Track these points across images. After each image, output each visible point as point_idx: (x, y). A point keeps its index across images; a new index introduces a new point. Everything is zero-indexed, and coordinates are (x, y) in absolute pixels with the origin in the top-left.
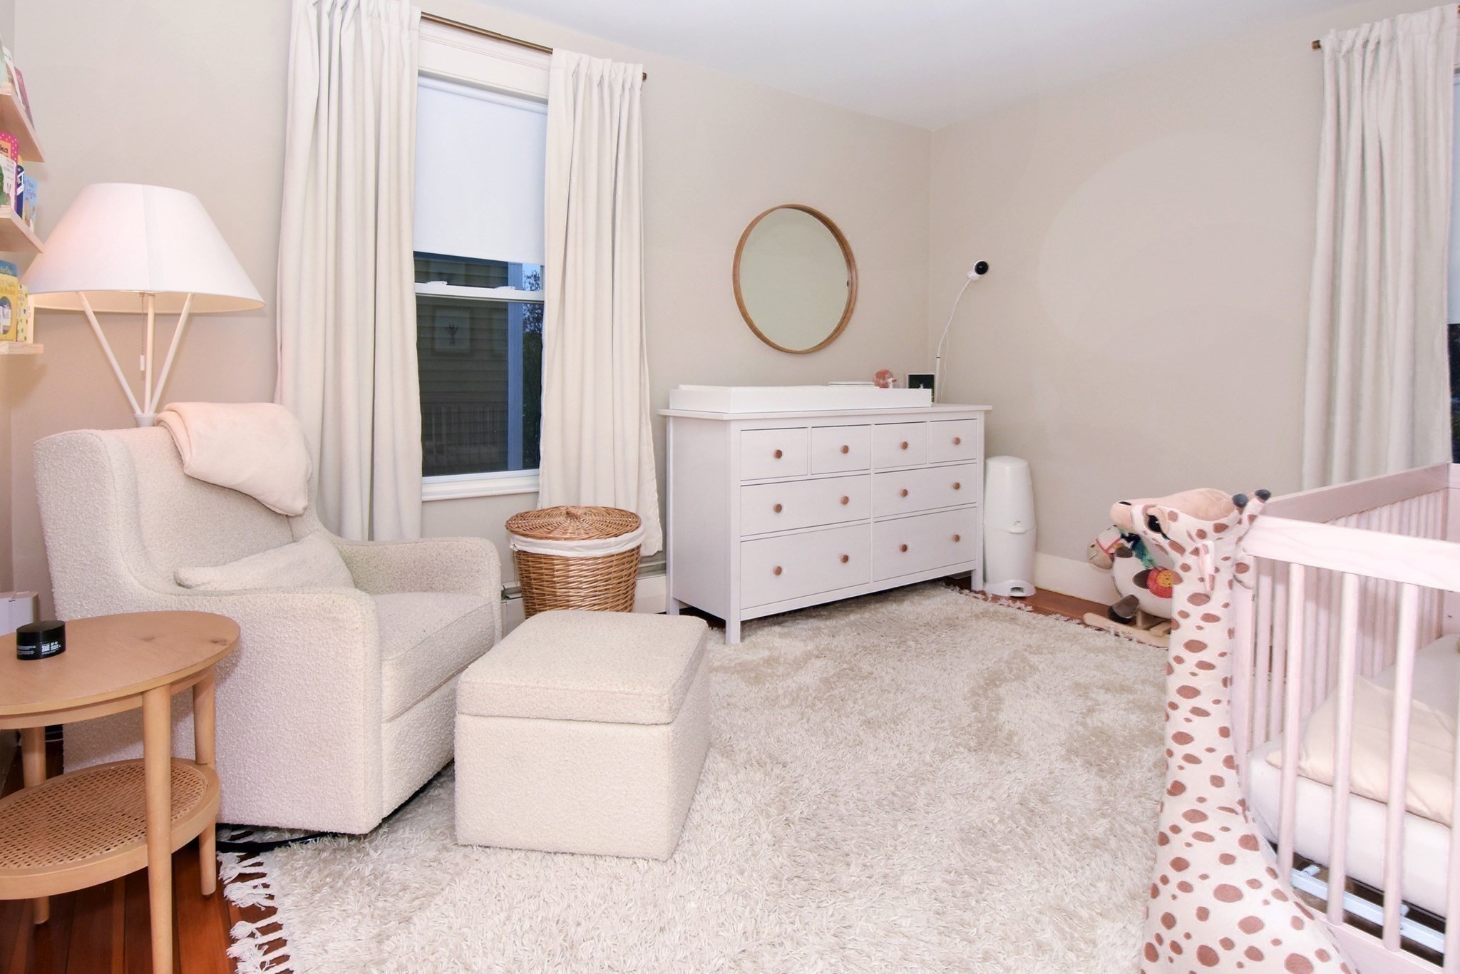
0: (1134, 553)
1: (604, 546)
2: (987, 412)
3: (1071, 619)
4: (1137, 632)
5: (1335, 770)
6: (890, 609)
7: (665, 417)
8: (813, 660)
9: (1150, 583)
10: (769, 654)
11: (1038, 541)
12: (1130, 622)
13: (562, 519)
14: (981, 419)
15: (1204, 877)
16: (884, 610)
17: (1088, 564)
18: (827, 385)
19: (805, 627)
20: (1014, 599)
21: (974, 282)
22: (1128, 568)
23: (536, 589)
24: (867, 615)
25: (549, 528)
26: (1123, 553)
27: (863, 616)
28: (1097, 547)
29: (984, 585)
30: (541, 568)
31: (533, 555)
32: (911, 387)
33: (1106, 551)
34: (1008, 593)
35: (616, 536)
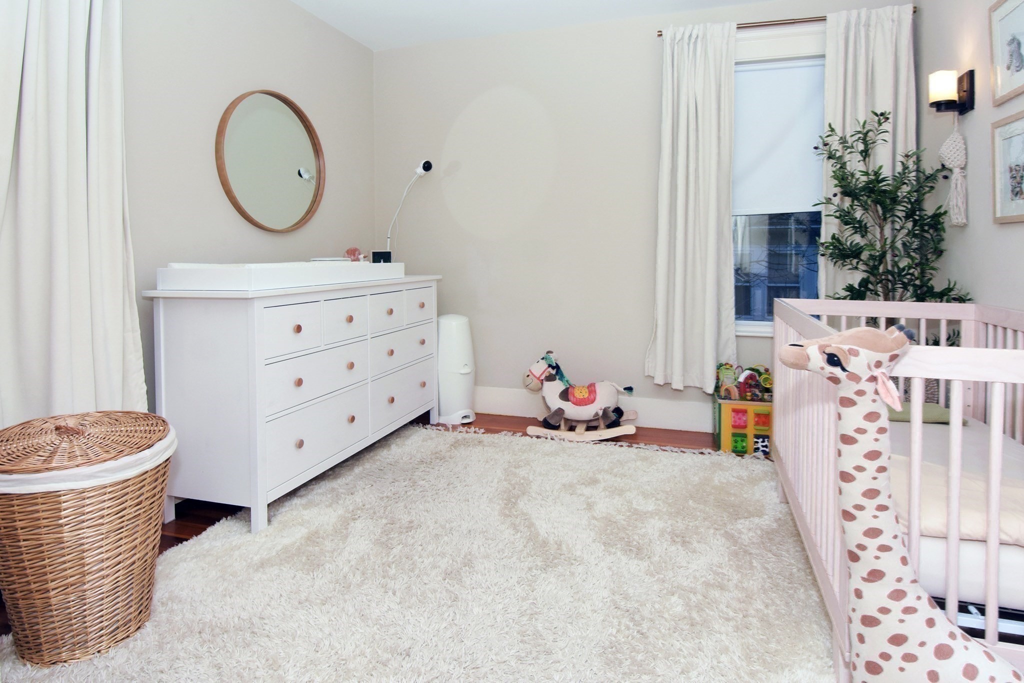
0: (557, 377)
1: (139, 462)
2: (438, 281)
3: (514, 433)
4: (563, 433)
5: (948, 525)
6: (384, 455)
7: (152, 299)
8: (352, 524)
9: (571, 397)
10: (306, 530)
11: (477, 378)
12: (556, 428)
13: (53, 437)
14: (434, 285)
15: (922, 644)
16: (378, 457)
17: (525, 390)
18: (310, 261)
19: (320, 491)
20: (464, 425)
21: (421, 177)
22: (553, 389)
23: (24, 540)
24: (367, 466)
25: (40, 453)
26: (550, 378)
27: (365, 467)
28: (531, 376)
29: (439, 418)
30: (37, 511)
31: (20, 496)
32: (374, 262)
33: (538, 379)
34: (459, 421)
35: (149, 447)
